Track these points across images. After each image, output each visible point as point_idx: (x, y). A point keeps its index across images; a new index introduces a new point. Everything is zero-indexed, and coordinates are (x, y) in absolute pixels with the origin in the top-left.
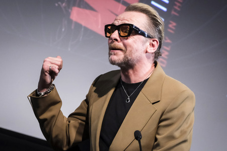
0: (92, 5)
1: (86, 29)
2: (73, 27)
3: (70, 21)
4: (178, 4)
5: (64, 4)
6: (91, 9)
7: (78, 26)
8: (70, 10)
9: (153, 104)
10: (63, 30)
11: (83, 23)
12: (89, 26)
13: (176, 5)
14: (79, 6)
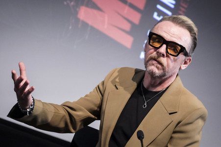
0: (100, 5)
1: (92, 28)
2: (80, 26)
3: (78, 20)
4: (183, 9)
5: (72, 3)
6: (99, 9)
7: (85, 25)
8: (78, 9)
9: (170, 114)
10: (70, 28)
11: (90, 23)
12: (96, 26)
13: (180, 10)
14: (87, 6)
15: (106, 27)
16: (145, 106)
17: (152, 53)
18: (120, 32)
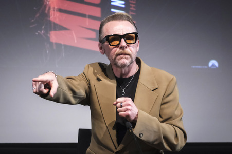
0: (65, 26)
1: (66, 46)
2: (55, 48)
3: (51, 44)
4: (133, 5)
5: (42, 32)
6: (65, 29)
7: (59, 45)
8: (49, 35)
9: (153, 91)
10: (48, 52)
11: (62, 43)
13: (131, 7)
15: (76, 41)
16: (123, 93)
17: (115, 51)
18: (89, 41)
